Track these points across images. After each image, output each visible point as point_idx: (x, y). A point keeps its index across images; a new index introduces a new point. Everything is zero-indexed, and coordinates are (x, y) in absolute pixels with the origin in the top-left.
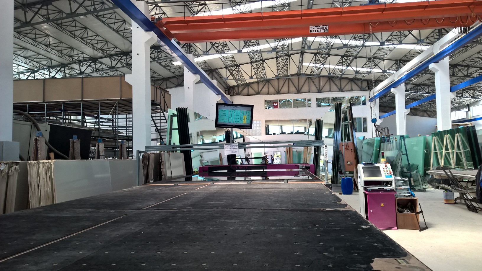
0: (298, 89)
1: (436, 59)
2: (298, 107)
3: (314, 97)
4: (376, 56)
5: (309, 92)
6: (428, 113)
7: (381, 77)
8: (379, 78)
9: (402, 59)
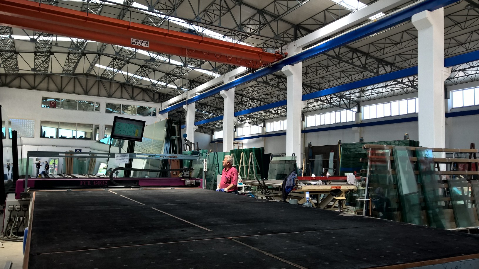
0: (85, 89)
1: (227, 87)
2: (84, 110)
3: (103, 101)
4: (173, 72)
5: (98, 95)
6: (204, 129)
7: (172, 92)
8: (170, 92)
9: (194, 80)
